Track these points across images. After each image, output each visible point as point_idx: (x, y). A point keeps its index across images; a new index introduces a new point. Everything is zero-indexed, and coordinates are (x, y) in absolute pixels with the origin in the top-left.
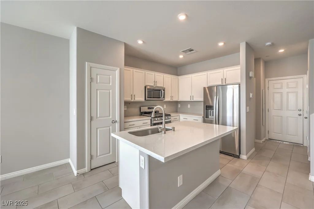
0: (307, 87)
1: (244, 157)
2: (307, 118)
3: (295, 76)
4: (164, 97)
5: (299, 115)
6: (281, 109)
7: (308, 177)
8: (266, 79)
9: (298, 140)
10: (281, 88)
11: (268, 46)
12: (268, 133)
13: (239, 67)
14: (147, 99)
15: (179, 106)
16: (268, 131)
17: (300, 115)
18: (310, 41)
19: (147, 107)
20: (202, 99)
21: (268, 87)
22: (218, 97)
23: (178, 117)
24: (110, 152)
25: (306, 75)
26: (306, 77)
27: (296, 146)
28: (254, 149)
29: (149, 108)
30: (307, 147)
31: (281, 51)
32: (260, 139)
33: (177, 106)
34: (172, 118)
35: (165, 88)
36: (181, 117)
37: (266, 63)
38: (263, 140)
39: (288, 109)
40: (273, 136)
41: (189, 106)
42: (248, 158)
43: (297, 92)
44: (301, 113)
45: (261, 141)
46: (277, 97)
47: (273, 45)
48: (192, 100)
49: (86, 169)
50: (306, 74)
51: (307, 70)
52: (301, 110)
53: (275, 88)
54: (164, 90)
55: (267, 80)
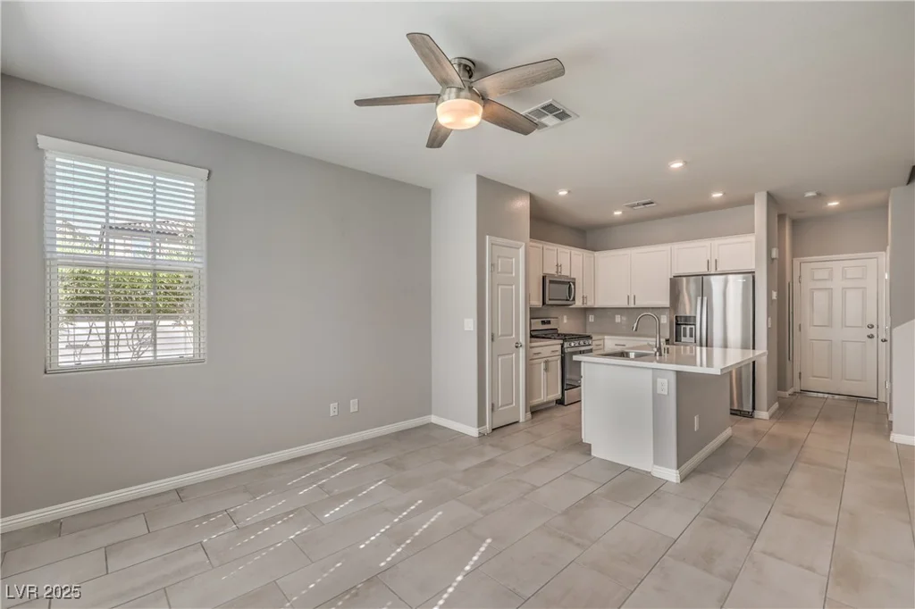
0: (887, 276)
1: (762, 414)
2: (885, 341)
3: (860, 255)
4: (574, 299)
5: (869, 337)
6: (829, 325)
7: (889, 436)
8: (795, 259)
9: (867, 390)
10: (830, 278)
11: (809, 198)
12: (800, 378)
13: (751, 238)
14: (548, 302)
15: (591, 318)
16: (800, 373)
17: (871, 337)
18: (892, 190)
19: (540, 320)
20: (667, 303)
21: (800, 277)
22: (705, 299)
23: (601, 342)
24: (512, 403)
25: (884, 253)
26: (884, 258)
27: (862, 402)
28: (776, 405)
29: (543, 323)
30: (886, 404)
31: (834, 204)
32: (785, 390)
33: (586, 318)
34: (594, 343)
35: (574, 279)
36: (606, 341)
37: (794, 223)
38: (790, 391)
39: (844, 325)
40: (811, 383)
41: (618, 319)
42: (771, 418)
43: (865, 288)
44: (873, 331)
45: (787, 394)
46: (820, 299)
47: (819, 194)
48: (632, 306)
49: (488, 427)
50: (885, 250)
51: (887, 245)
52: (873, 327)
53: (815, 278)
54: (574, 284)
55: (797, 261)
